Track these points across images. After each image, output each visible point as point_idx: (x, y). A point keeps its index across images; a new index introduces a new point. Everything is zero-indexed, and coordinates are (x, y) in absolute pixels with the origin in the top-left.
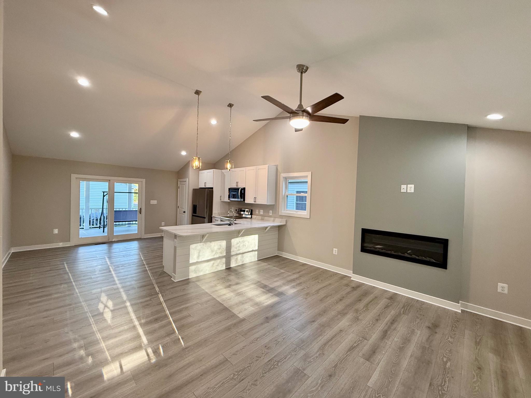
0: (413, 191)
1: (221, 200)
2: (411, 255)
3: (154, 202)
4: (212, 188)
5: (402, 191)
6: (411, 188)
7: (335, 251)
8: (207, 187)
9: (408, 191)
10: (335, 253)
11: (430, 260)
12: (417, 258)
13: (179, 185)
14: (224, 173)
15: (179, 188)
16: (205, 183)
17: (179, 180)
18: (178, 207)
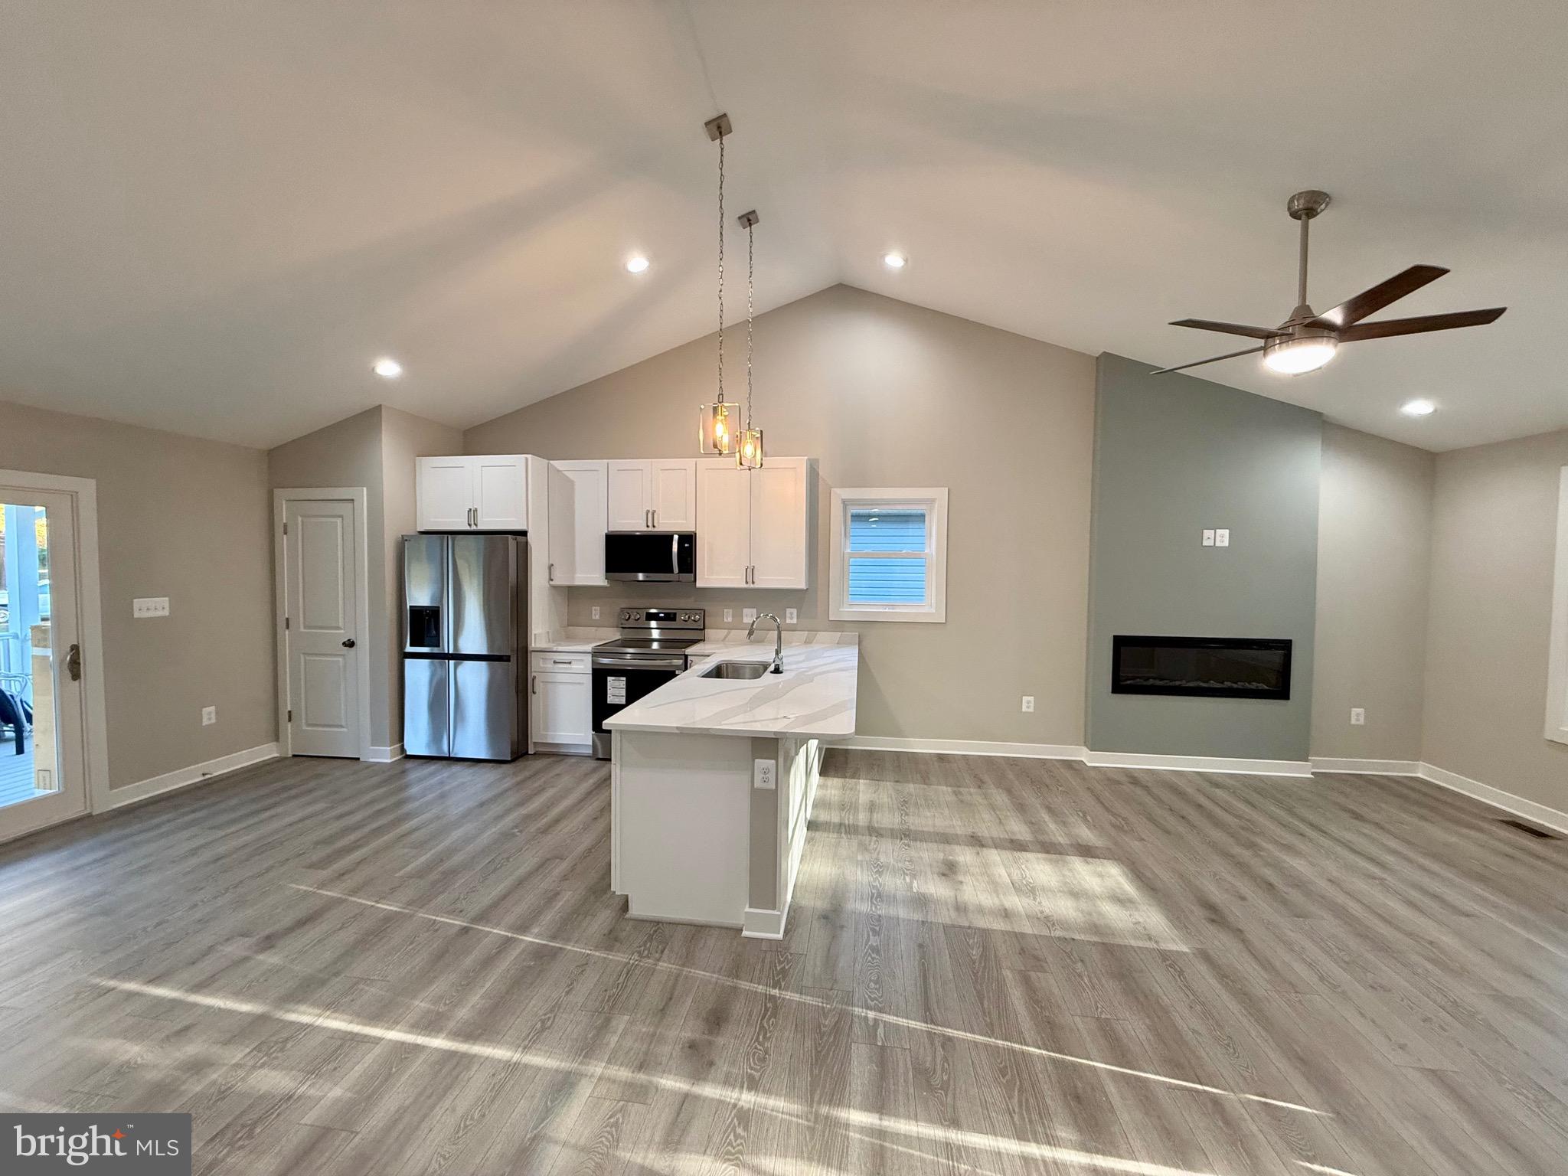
0: (1226, 543)
1: (552, 580)
2: (1222, 683)
3: (152, 607)
4: (521, 533)
5: (1205, 543)
6: (1222, 538)
7: (1028, 704)
8: (481, 527)
9: (1218, 544)
10: (1028, 707)
11: (1257, 687)
12: (1235, 686)
13: (283, 514)
14: (565, 473)
15: (286, 533)
16: (470, 509)
17: (282, 496)
18: (281, 623)
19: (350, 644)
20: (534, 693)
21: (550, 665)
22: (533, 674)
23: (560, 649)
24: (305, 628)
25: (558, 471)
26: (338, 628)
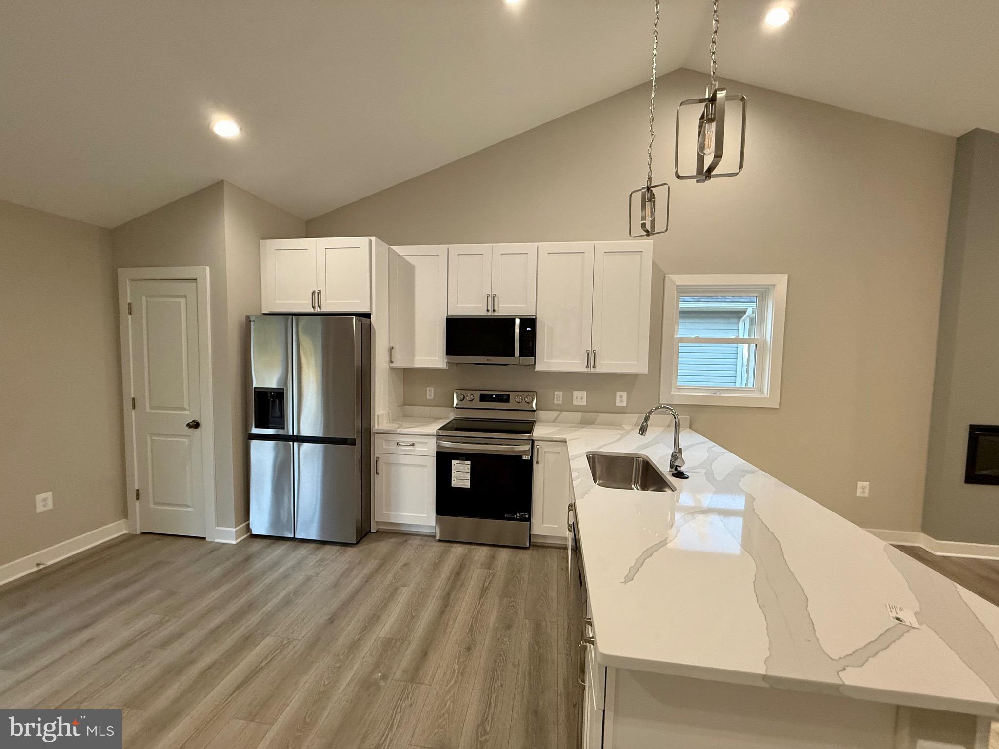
1: (392, 362)
4: (368, 316)
7: (863, 488)
8: (325, 309)
10: (862, 492)
13: (127, 294)
14: (407, 258)
15: (130, 313)
16: (314, 291)
17: (126, 275)
18: (127, 404)
19: (195, 425)
20: (377, 473)
21: (393, 447)
22: (377, 455)
23: (404, 431)
24: (151, 408)
25: (399, 255)
26: (185, 409)
